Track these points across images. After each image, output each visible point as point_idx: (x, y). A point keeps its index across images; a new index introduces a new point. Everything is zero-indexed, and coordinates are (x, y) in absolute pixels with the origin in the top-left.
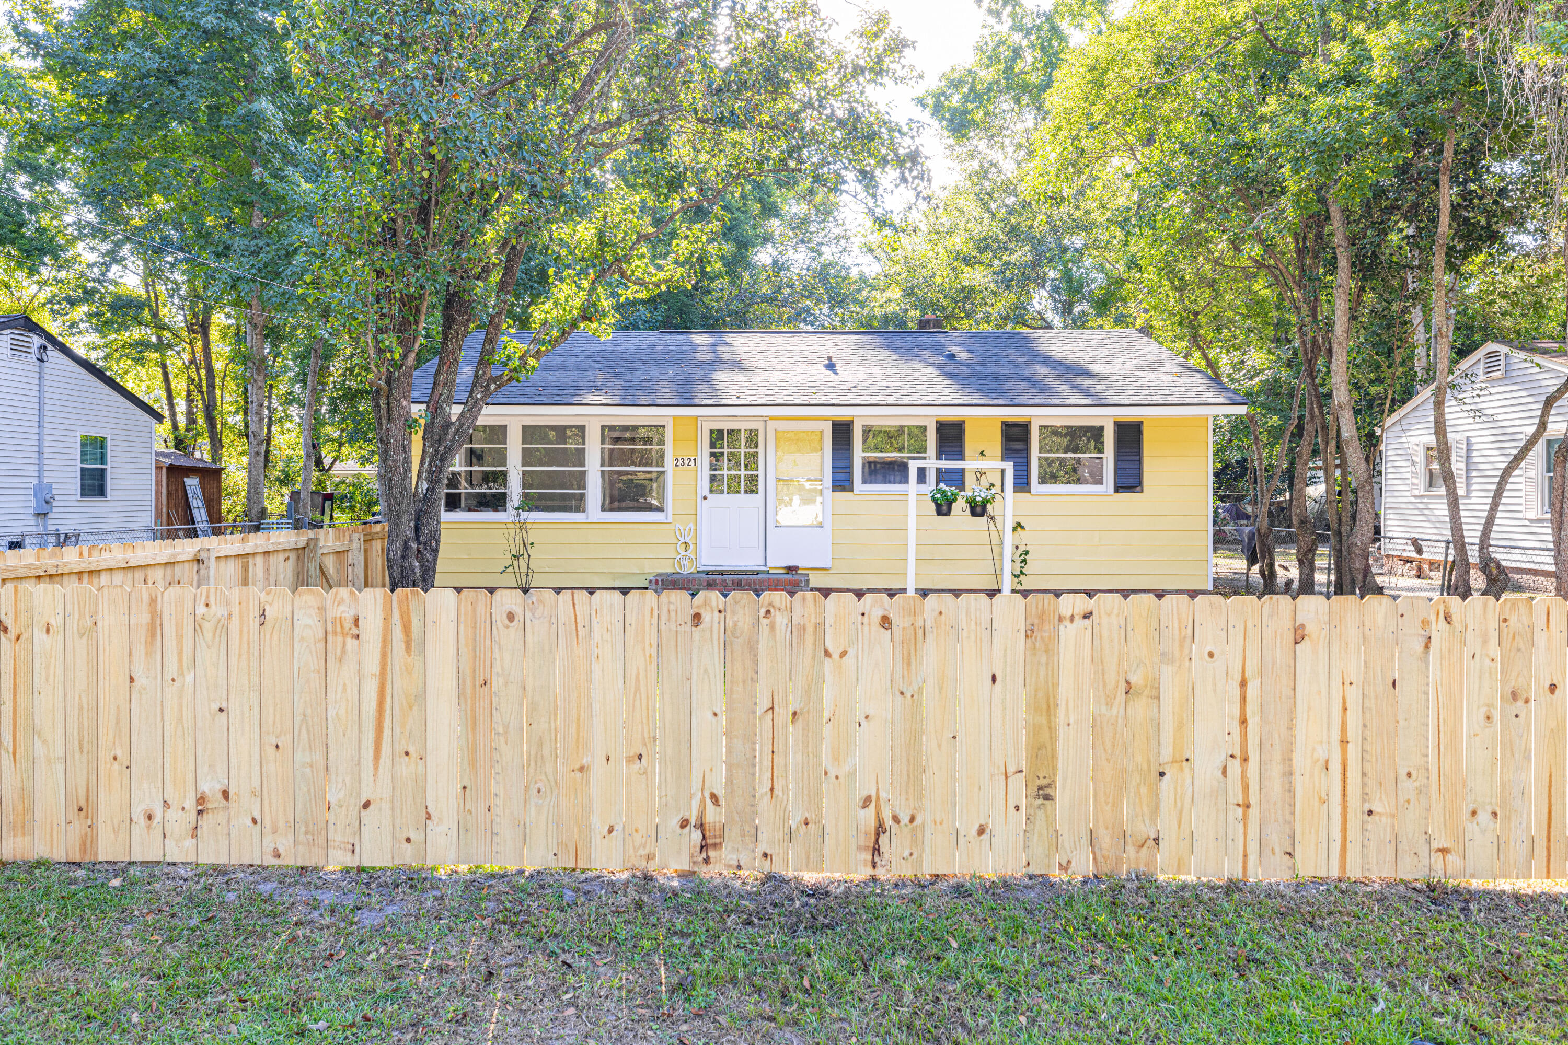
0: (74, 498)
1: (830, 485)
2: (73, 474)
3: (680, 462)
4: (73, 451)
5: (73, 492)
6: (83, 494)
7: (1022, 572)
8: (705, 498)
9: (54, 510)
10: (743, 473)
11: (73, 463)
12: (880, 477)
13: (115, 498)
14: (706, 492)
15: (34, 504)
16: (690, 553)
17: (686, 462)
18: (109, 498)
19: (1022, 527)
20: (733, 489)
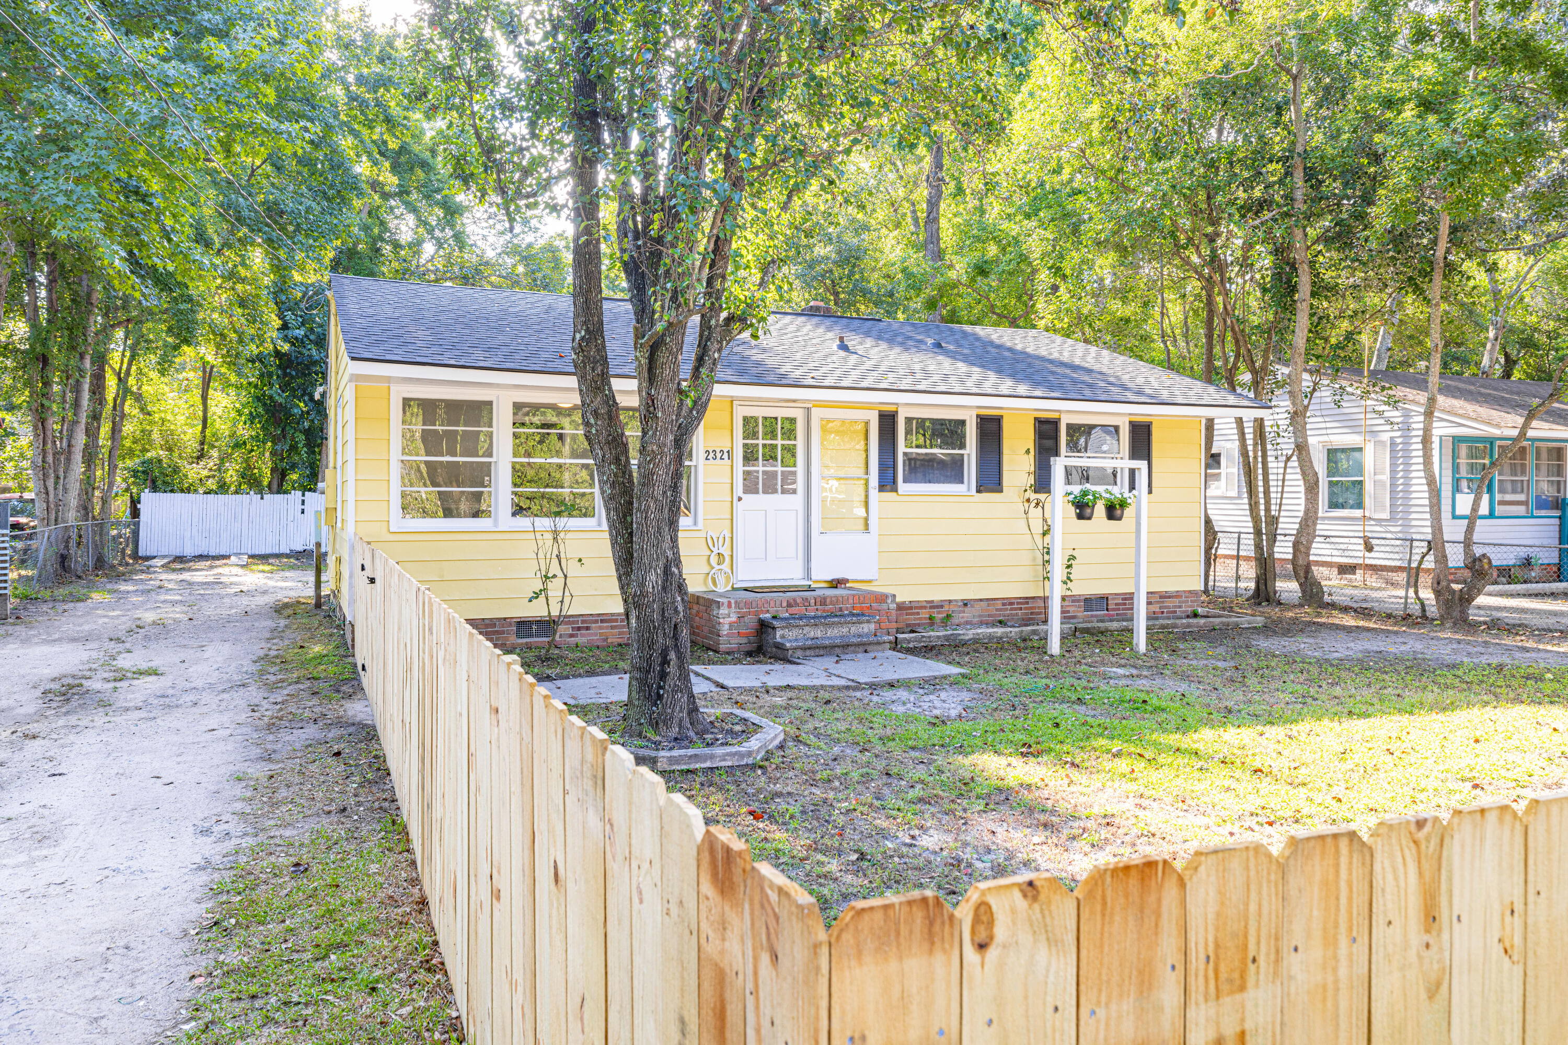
1: (877, 485)
3: (712, 455)
7: (1069, 578)
8: (740, 499)
10: (779, 469)
12: (919, 475)
14: (740, 492)
16: (726, 566)
17: (719, 455)
20: (770, 489)
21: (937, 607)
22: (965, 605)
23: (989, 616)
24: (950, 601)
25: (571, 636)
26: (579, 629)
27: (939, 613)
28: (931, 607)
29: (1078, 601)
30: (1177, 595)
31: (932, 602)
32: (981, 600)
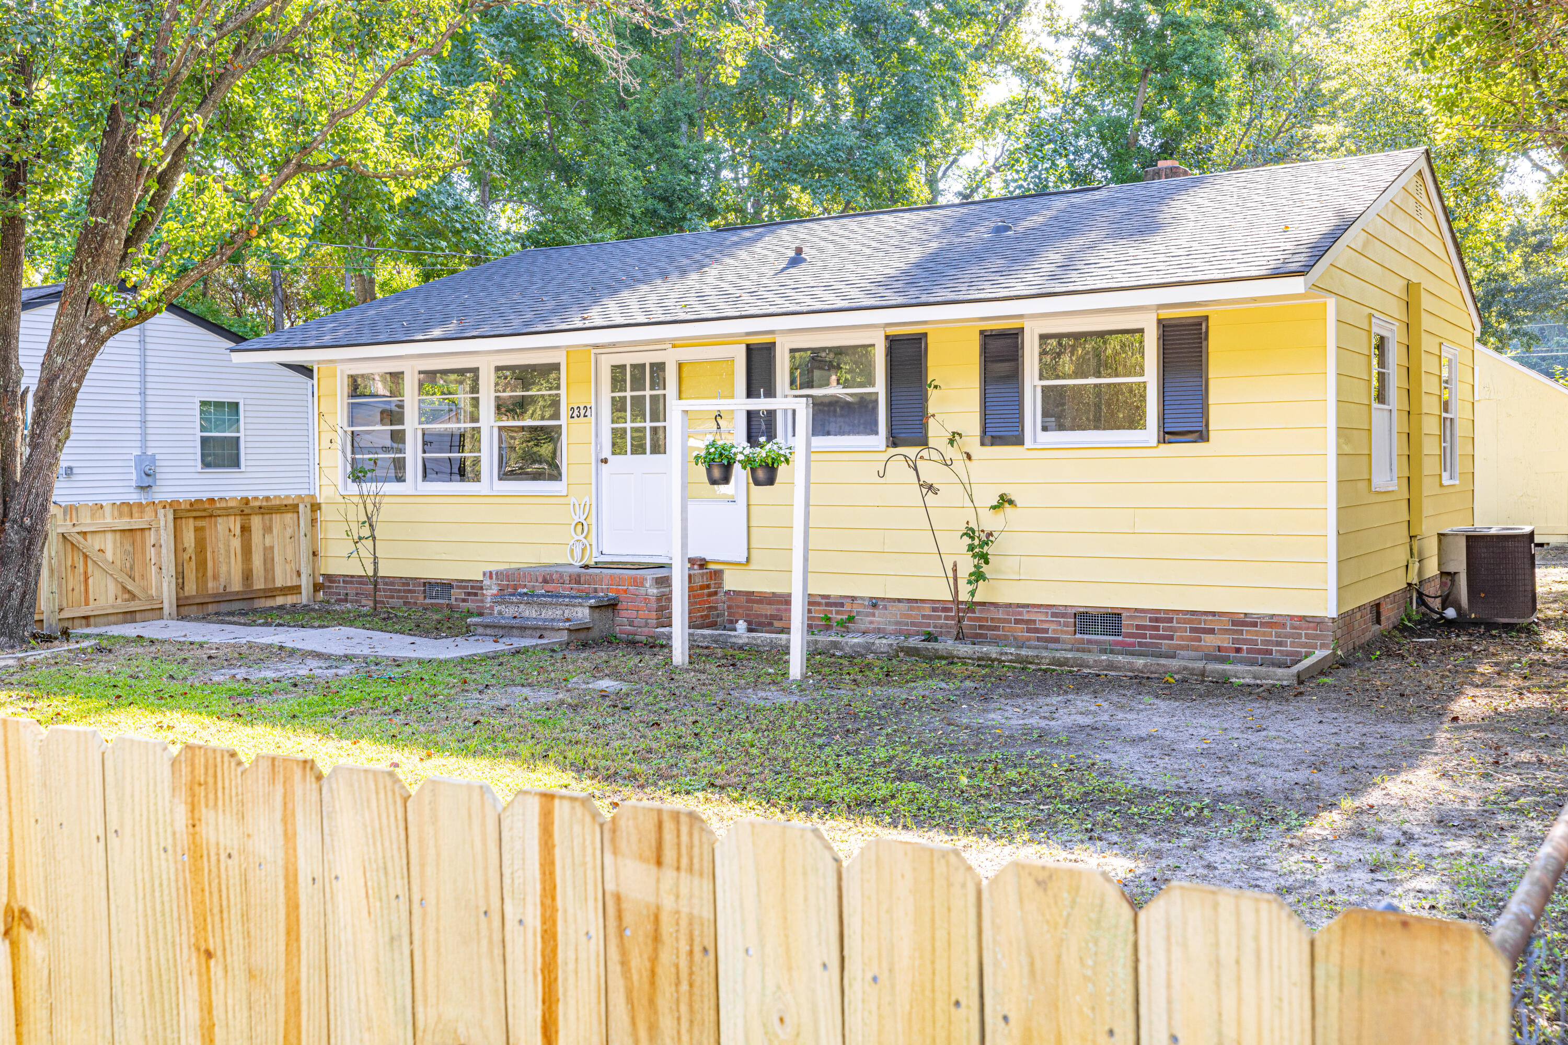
0: (193, 470)
2: (191, 444)
3: (576, 412)
4: (191, 419)
5: (192, 463)
6: (206, 464)
8: (605, 461)
9: (158, 483)
10: (648, 425)
11: (191, 431)
12: (816, 426)
13: (249, 469)
14: (606, 452)
15: (134, 477)
17: (583, 412)
18: (243, 468)
19: (1011, 502)
20: (639, 449)
21: (835, 604)
22: (875, 606)
23: (913, 624)
24: (853, 598)
25: (464, 600)
26: (469, 594)
27: (837, 613)
28: (827, 604)
29: (1064, 615)
30: (1272, 622)
31: (828, 597)
32: (899, 600)
